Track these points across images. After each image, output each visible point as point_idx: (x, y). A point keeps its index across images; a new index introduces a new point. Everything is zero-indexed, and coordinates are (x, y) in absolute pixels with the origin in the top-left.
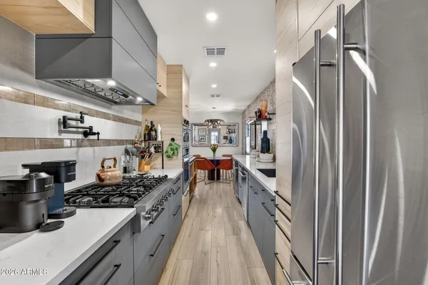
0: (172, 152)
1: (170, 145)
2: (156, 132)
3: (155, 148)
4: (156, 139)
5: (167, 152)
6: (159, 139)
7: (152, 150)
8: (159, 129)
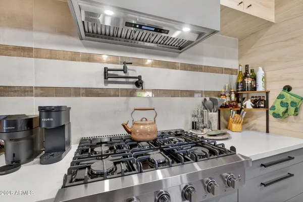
0: (284, 109)
1: (281, 96)
2: (255, 78)
3: (254, 102)
4: (255, 89)
5: (273, 108)
6: (260, 88)
7: (248, 104)
8: (260, 74)
